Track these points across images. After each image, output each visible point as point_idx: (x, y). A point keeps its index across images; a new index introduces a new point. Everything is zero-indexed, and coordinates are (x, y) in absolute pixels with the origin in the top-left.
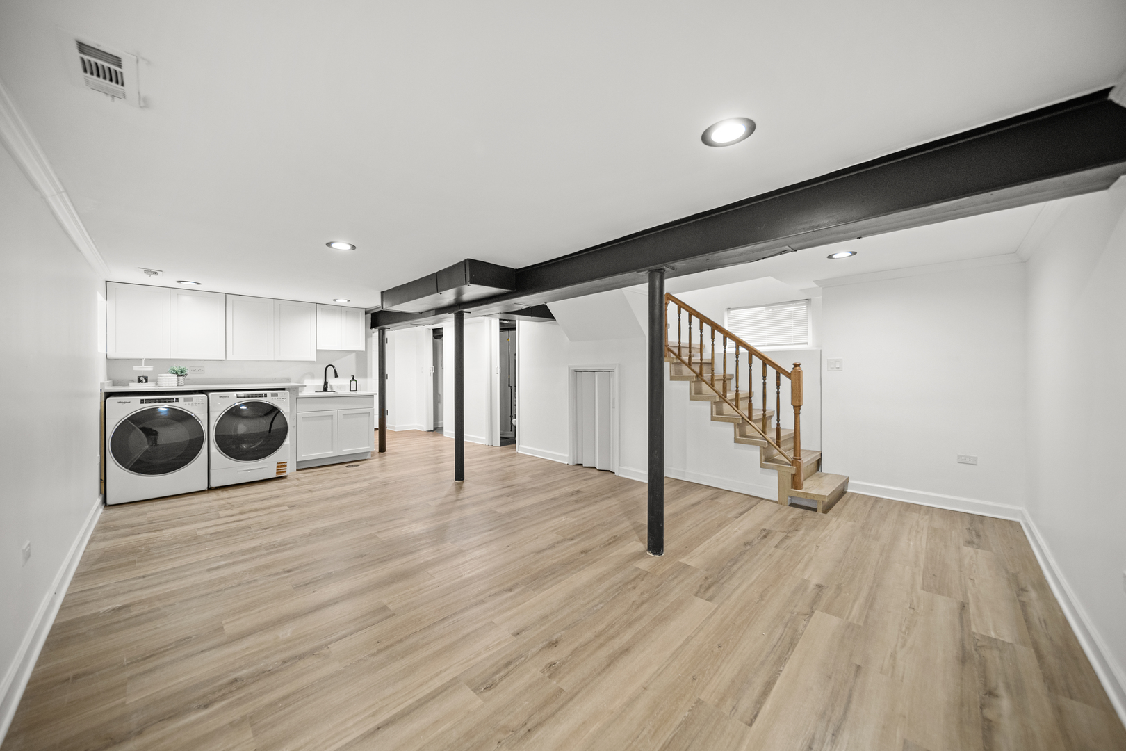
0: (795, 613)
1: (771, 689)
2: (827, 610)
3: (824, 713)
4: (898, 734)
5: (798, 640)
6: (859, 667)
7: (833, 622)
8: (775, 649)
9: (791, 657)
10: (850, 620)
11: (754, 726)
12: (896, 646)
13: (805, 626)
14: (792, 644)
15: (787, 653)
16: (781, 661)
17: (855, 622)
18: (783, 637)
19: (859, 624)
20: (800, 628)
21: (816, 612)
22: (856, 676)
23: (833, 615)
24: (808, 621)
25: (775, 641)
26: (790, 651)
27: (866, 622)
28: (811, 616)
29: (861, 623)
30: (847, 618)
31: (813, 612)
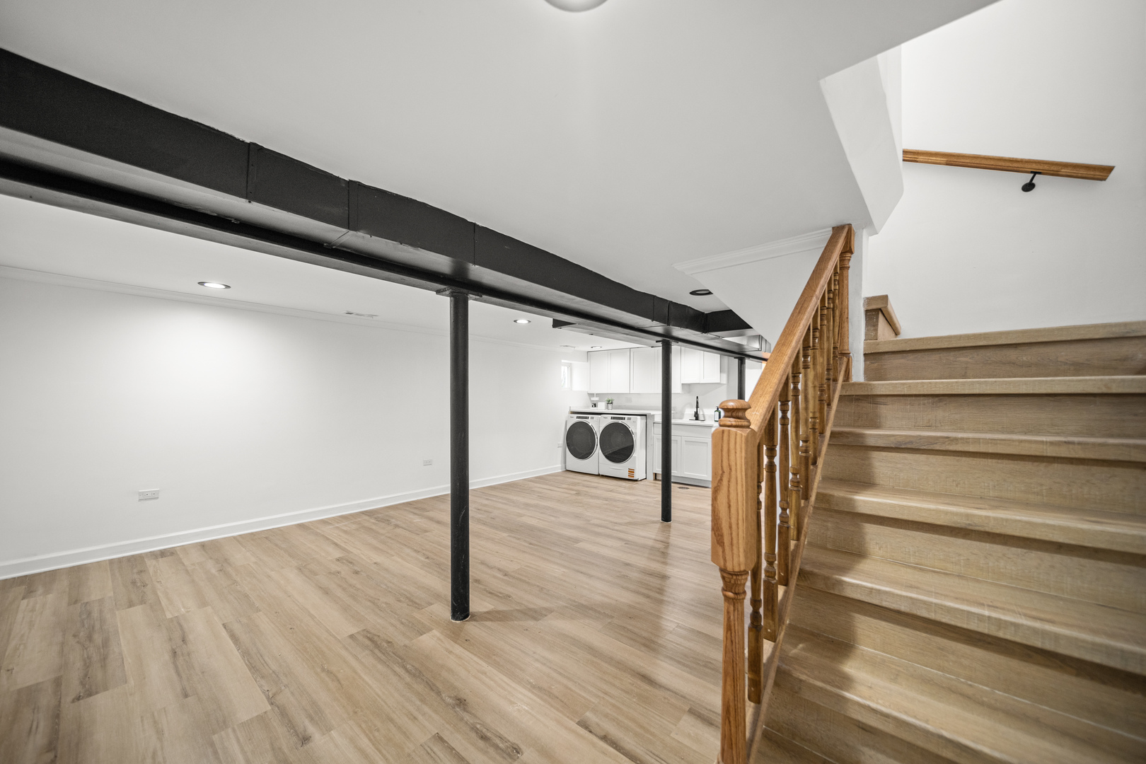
0: (283, 688)
1: (232, 640)
2: (262, 719)
3: (189, 655)
4: (132, 682)
5: (253, 674)
6: (186, 696)
7: (243, 716)
8: (259, 656)
9: (242, 661)
10: (230, 730)
11: (221, 626)
12: (162, 749)
13: (261, 686)
14: (253, 668)
15: (248, 661)
16: (246, 654)
17: (223, 733)
18: (265, 665)
19: (216, 735)
20: (263, 682)
21: (269, 708)
22: (184, 689)
23: (252, 720)
24: (263, 692)
25: (266, 659)
26: (248, 663)
27: (212, 744)
28: (268, 698)
29: (215, 738)
30: (234, 730)
31: (272, 704)
